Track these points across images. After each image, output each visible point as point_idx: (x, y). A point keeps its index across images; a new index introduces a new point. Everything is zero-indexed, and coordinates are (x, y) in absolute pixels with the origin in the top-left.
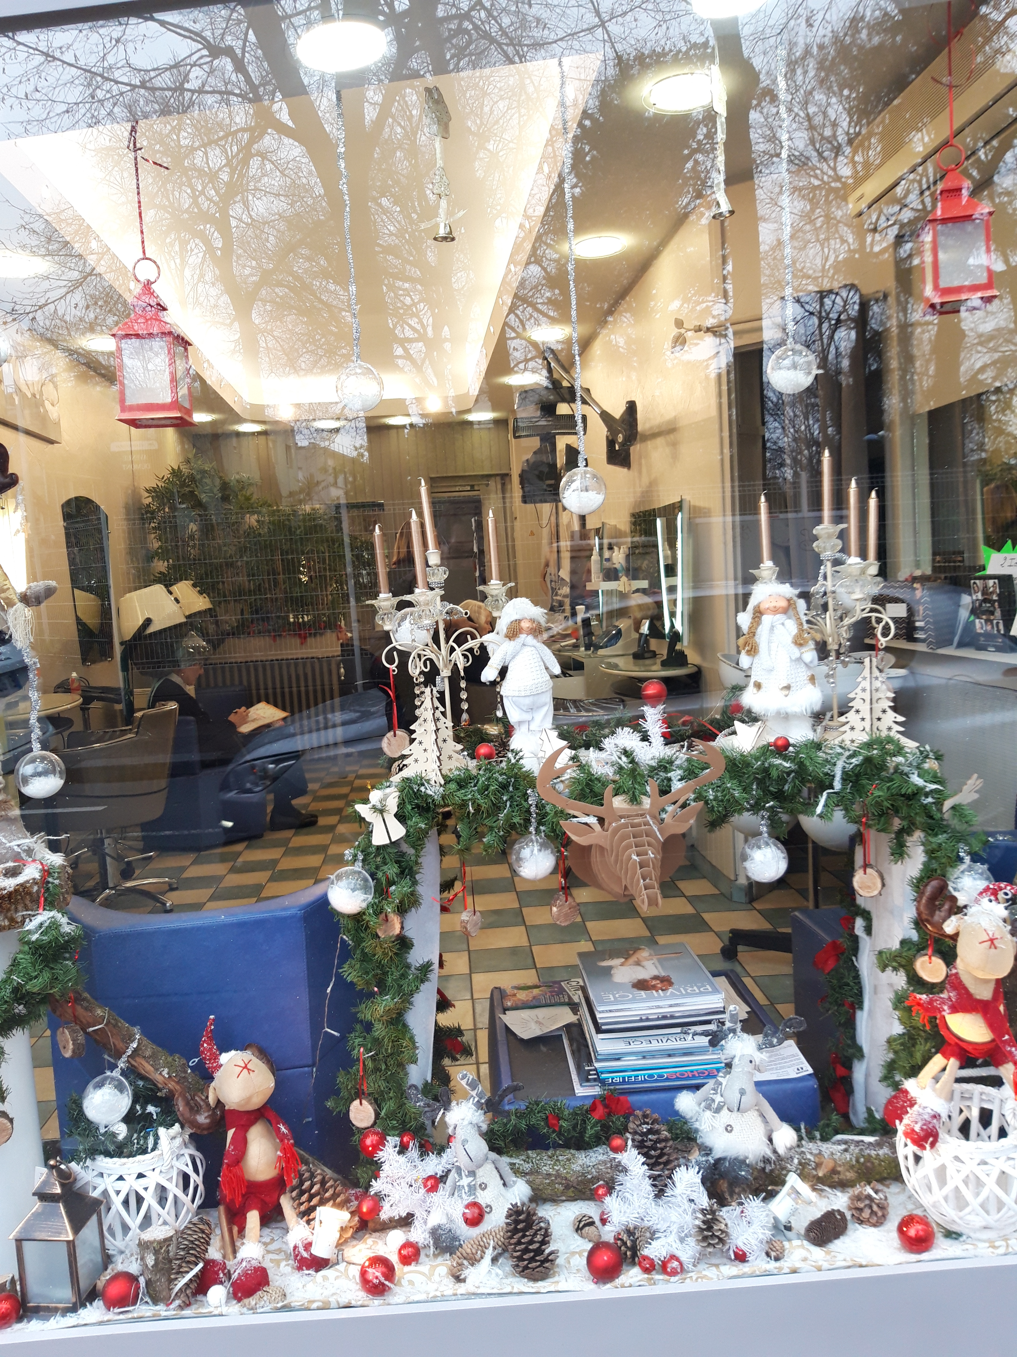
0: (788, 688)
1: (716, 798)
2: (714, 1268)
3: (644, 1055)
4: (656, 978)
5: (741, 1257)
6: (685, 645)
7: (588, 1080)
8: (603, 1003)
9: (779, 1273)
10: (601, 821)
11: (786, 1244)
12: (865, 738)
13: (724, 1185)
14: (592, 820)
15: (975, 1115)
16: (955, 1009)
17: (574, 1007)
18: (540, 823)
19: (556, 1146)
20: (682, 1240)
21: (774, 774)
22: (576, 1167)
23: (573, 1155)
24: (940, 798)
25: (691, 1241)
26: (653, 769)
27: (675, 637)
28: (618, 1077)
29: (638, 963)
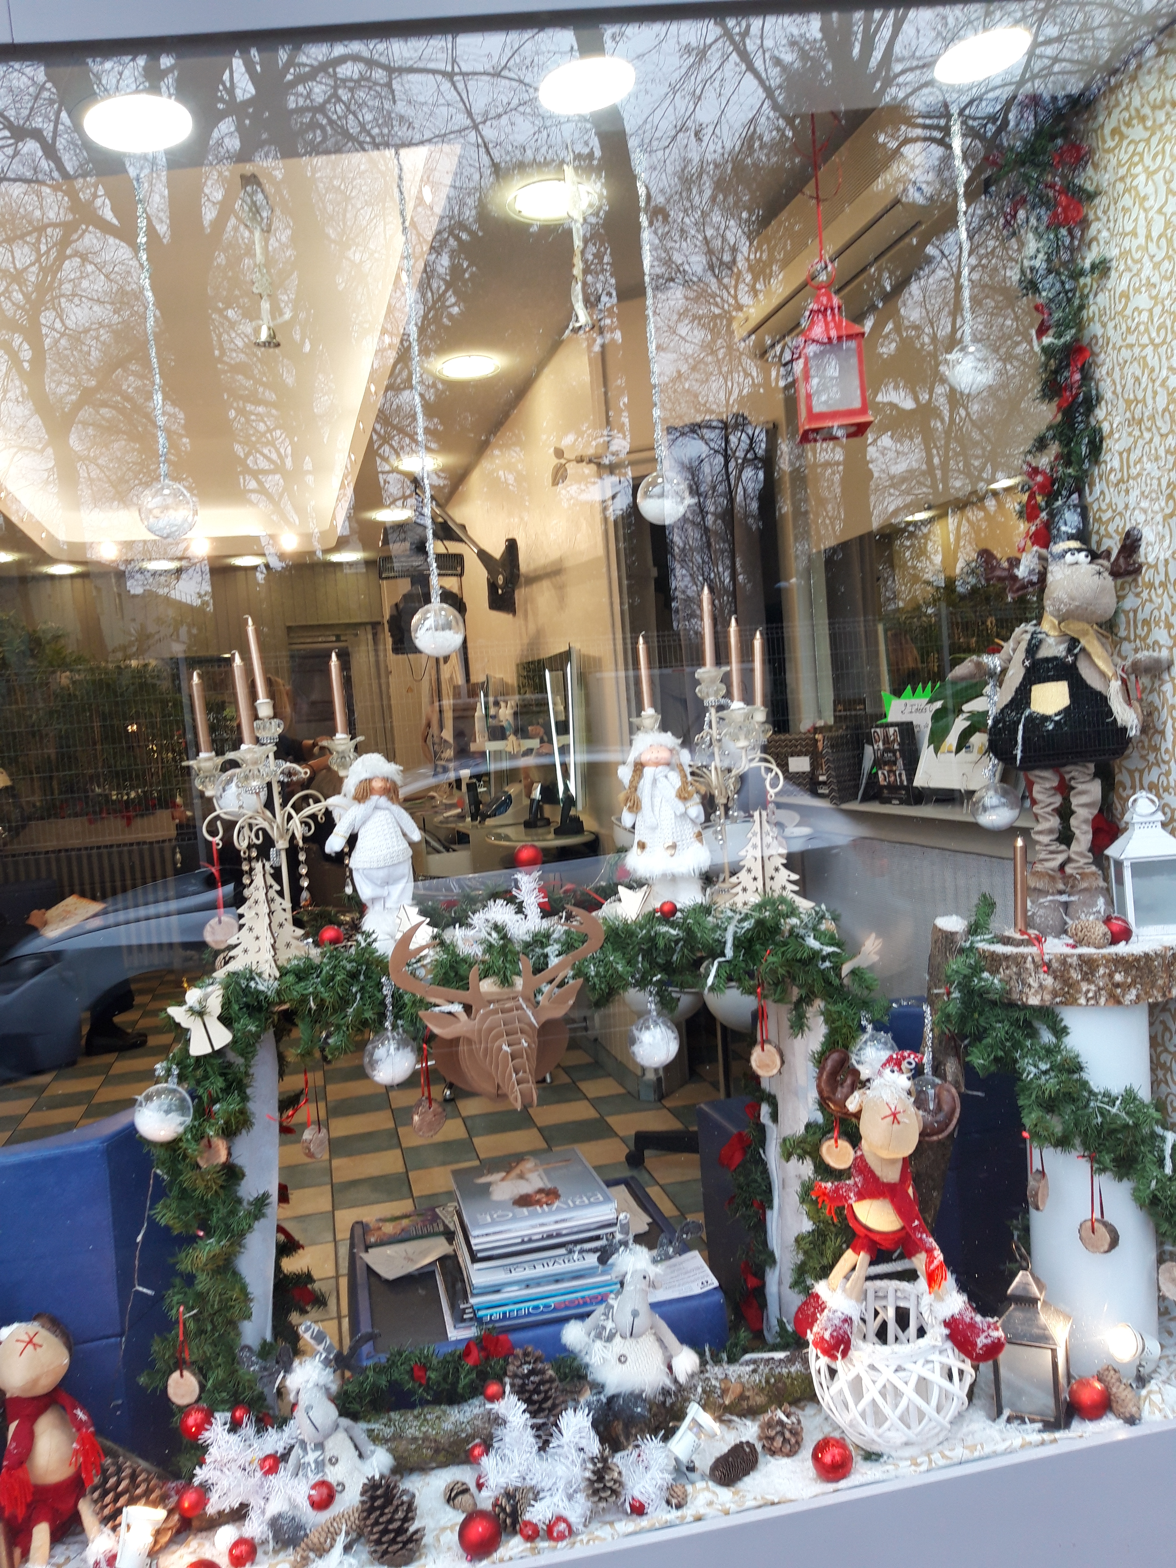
0: (674, 846)
1: (597, 974)
2: (608, 1527)
3: (527, 1284)
4: (541, 1191)
5: (639, 1510)
6: (580, 810)
7: (463, 1320)
8: (478, 1226)
9: (682, 1521)
10: (467, 1008)
11: (689, 1488)
12: (755, 899)
13: (619, 1427)
15: (890, 1315)
16: (861, 1196)
17: (450, 1236)
18: (397, 1017)
19: (424, 1403)
20: (570, 1497)
21: (661, 943)
22: (448, 1426)
23: (444, 1412)
24: (837, 961)
25: (581, 1497)
26: (527, 945)
27: (570, 801)
28: (497, 1313)
29: (521, 1176)
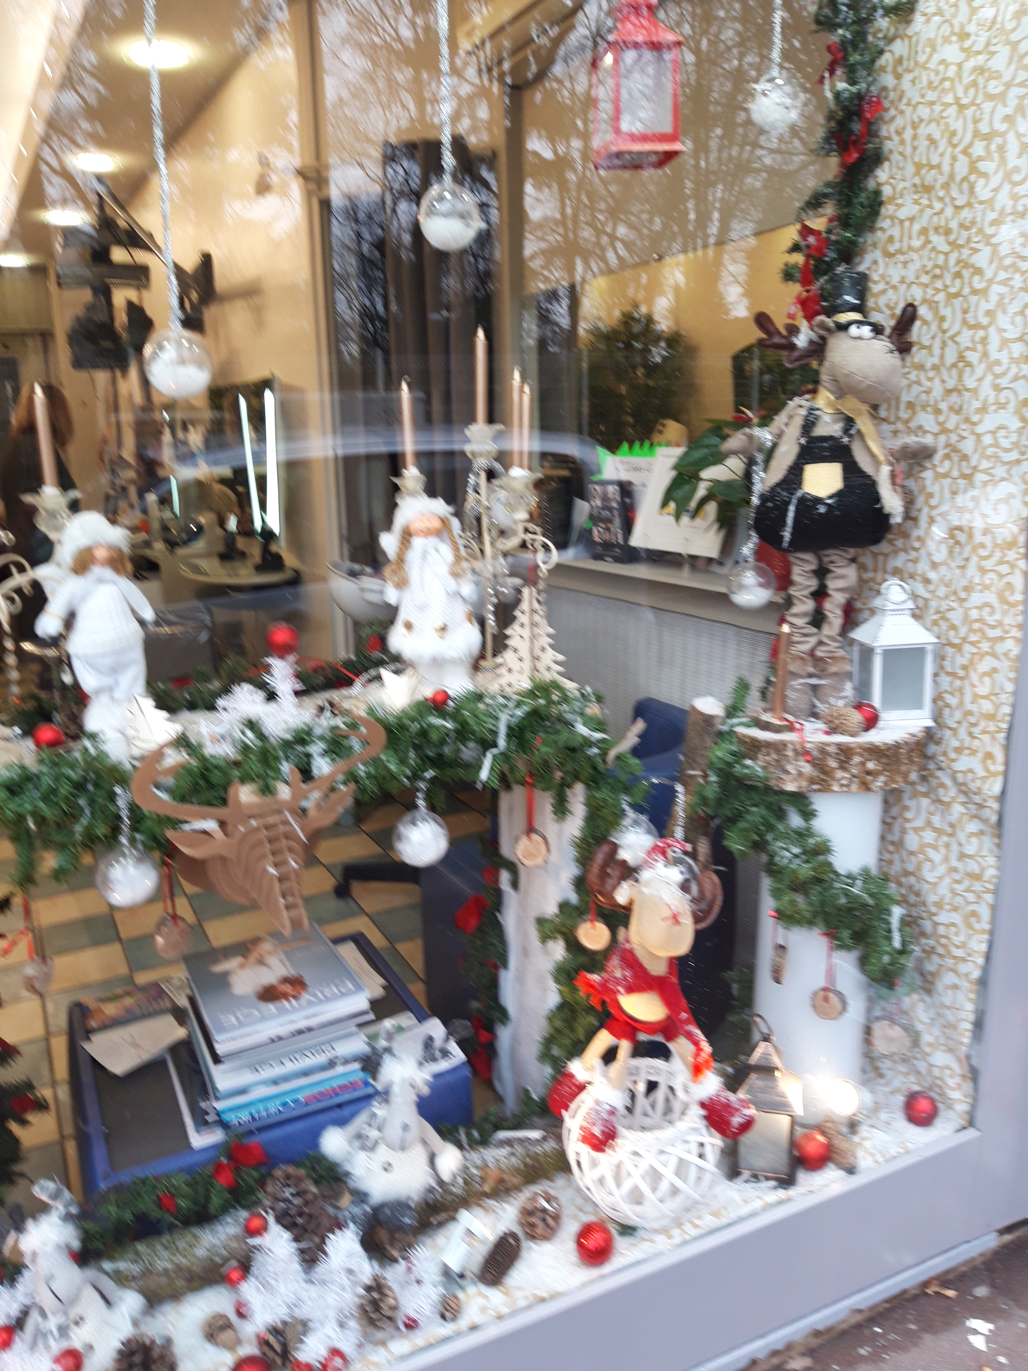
0: (444, 629)
2: (382, 1350)
3: (275, 1082)
4: (286, 980)
5: (411, 1325)
6: (282, 548)
7: (206, 1123)
8: (223, 1030)
9: (458, 1334)
10: (222, 824)
11: (461, 1295)
12: (526, 683)
13: (385, 1234)
14: (211, 825)
16: (630, 989)
18: (134, 828)
19: (171, 1228)
20: (342, 1325)
22: (201, 1252)
23: (195, 1236)
24: (604, 747)
25: (353, 1324)
26: (287, 745)
27: (268, 534)
28: (244, 1116)
29: (261, 962)
